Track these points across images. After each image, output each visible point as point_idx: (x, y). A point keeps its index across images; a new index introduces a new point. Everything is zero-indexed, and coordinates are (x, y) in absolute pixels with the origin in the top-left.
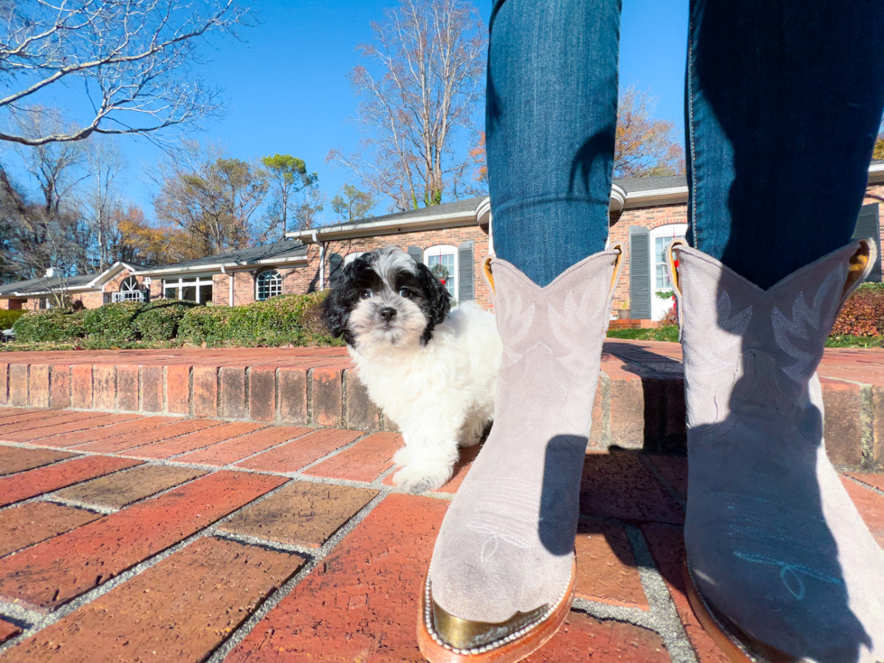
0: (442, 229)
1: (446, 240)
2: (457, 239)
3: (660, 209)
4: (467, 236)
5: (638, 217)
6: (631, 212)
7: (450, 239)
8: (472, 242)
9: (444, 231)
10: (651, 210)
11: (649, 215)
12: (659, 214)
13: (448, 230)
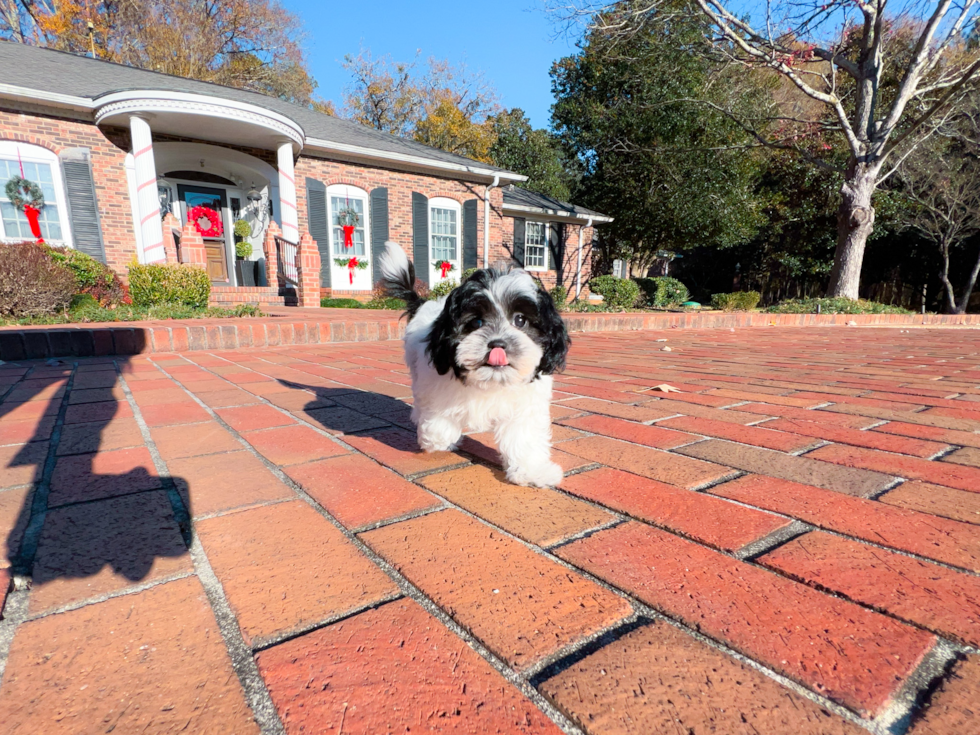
0: (17, 112)
1: (28, 135)
2: (53, 138)
3: (335, 164)
4: (75, 137)
5: (314, 167)
6: (306, 160)
7: (38, 136)
8: (87, 151)
9: (23, 118)
10: (326, 163)
11: (325, 169)
12: (334, 170)
13: (32, 118)
